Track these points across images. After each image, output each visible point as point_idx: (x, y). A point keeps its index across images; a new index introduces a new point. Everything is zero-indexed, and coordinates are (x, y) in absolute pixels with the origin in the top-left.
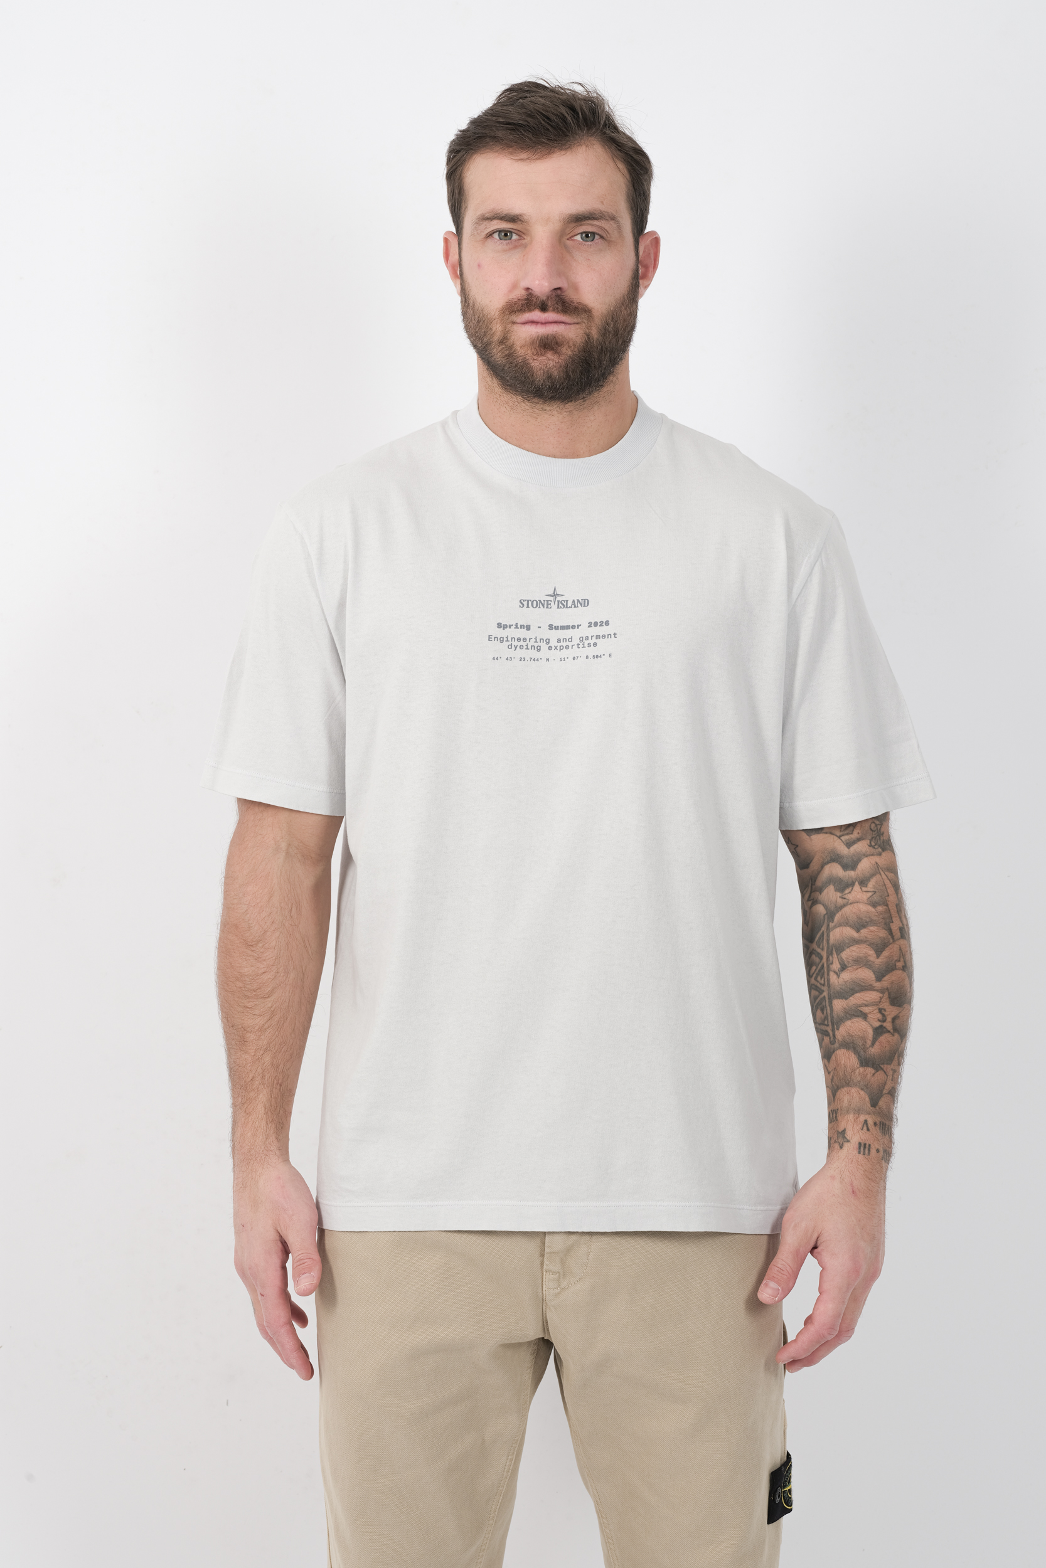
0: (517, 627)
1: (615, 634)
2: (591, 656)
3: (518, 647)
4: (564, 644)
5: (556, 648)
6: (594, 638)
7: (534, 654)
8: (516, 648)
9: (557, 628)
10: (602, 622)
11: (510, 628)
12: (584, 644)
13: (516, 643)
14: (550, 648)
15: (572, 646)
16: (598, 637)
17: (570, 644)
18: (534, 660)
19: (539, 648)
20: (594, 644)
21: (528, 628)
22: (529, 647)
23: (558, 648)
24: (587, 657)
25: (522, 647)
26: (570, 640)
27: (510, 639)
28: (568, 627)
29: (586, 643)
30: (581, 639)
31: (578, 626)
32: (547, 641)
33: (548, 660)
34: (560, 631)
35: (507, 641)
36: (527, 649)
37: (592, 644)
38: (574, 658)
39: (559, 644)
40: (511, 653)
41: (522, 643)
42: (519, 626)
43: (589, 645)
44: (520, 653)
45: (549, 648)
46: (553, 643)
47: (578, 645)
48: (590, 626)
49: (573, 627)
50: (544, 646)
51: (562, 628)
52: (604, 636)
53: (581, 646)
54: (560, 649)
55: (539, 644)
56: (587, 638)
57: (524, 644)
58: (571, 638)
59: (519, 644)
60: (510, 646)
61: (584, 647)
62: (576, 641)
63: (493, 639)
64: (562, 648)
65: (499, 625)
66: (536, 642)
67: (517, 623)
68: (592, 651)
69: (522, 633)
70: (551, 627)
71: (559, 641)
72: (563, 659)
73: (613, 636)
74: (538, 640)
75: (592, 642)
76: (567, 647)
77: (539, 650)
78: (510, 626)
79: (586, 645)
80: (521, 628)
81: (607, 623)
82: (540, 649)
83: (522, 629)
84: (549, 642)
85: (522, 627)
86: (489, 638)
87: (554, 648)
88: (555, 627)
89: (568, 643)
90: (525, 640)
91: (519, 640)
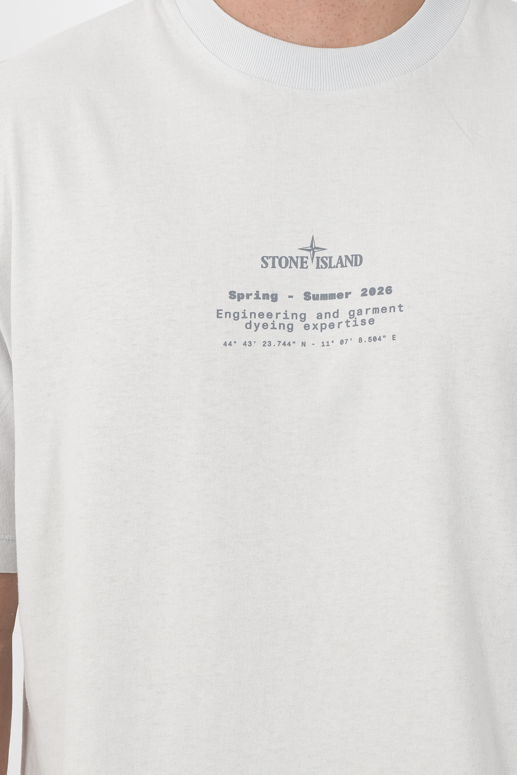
0: (257, 297)
1: (400, 306)
2: (365, 339)
3: (261, 326)
4: (328, 321)
5: (315, 326)
6: (370, 312)
7: (283, 335)
8: (257, 327)
9: (316, 297)
10: (381, 288)
11: (248, 298)
12: (355, 321)
13: (257, 320)
14: (307, 327)
15: (339, 323)
16: (376, 310)
17: (336, 321)
18: (284, 344)
19: (290, 327)
20: (369, 321)
21: (274, 298)
22: (277, 325)
23: (319, 327)
24: (360, 340)
25: (265, 326)
26: (336, 315)
27: (248, 315)
28: (332, 296)
29: (359, 318)
30: (352, 313)
31: (347, 294)
32: (303, 316)
33: (304, 344)
34: (320, 302)
35: (245, 317)
36: (274, 328)
37: (367, 322)
38: (342, 342)
39: (320, 322)
40: (250, 335)
41: (265, 320)
42: (261, 296)
43: (363, 322)
44: (263, 335)
45: (305, 327)
46: (311, 320)
47: (347, 322)
48: (364, 295)
49: (340, 296)
50: (298, 324)
51: (324, 297)
52: (384, 309)
53: (352, 323)
54: (322, 329)
55: (290, 321)
56: (360, 312)
57: (269, 322)
58: (338, 312)
59: (262, 321)
60: (248, 326)
61: (356, 325)
62: (344, 316)
63: (223, 315)
64: (324, 326)
65: (232, 295)
66: (286, 318)
67: (258, 292)
68: (367, 331)
69: (266, 306)
70: (307, 296)
71: (319, 316)
72: (325, 344)
73: (397, 309)
74: (289, 316)
75: (367, 318)
76: (332, 326)
77: (291, 330)
78: (248, 296)
79: (359, 322)
80: (264, 298)
81: (389, 290)
82: (292, 328)
83: (266, 300)
84: (305, 318)
85: (266, 296)
86: (218, 314)
87: (312, 327)
88: (314, 295)
89: (332, 320)
90: (270, 315)
91: (261, 315)
